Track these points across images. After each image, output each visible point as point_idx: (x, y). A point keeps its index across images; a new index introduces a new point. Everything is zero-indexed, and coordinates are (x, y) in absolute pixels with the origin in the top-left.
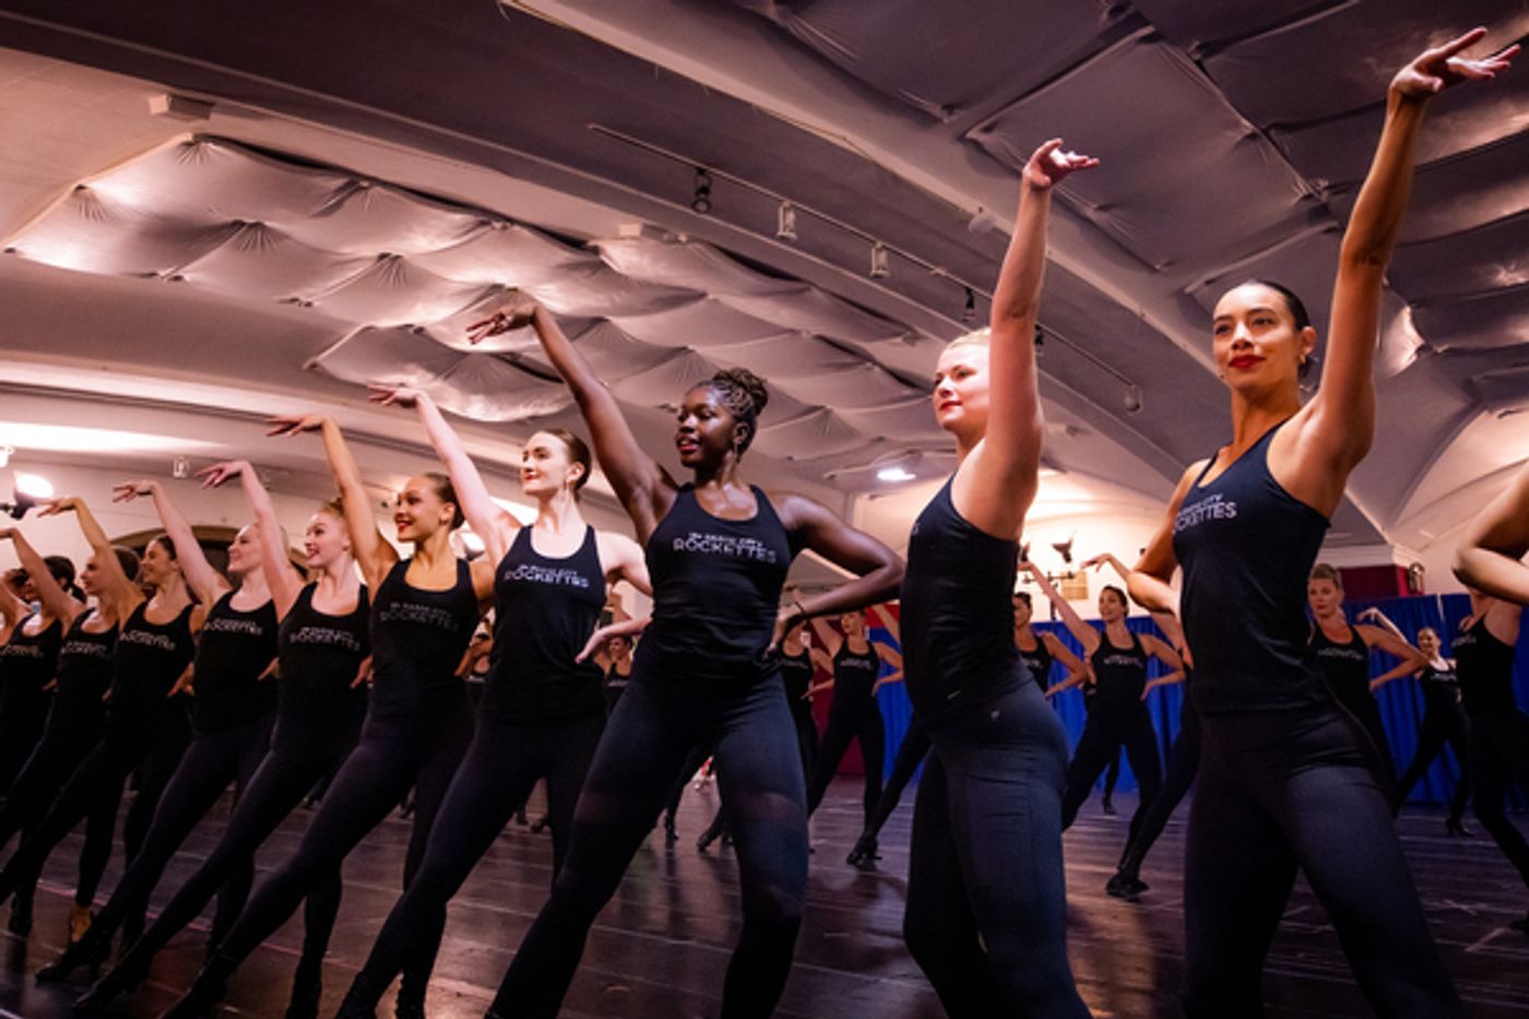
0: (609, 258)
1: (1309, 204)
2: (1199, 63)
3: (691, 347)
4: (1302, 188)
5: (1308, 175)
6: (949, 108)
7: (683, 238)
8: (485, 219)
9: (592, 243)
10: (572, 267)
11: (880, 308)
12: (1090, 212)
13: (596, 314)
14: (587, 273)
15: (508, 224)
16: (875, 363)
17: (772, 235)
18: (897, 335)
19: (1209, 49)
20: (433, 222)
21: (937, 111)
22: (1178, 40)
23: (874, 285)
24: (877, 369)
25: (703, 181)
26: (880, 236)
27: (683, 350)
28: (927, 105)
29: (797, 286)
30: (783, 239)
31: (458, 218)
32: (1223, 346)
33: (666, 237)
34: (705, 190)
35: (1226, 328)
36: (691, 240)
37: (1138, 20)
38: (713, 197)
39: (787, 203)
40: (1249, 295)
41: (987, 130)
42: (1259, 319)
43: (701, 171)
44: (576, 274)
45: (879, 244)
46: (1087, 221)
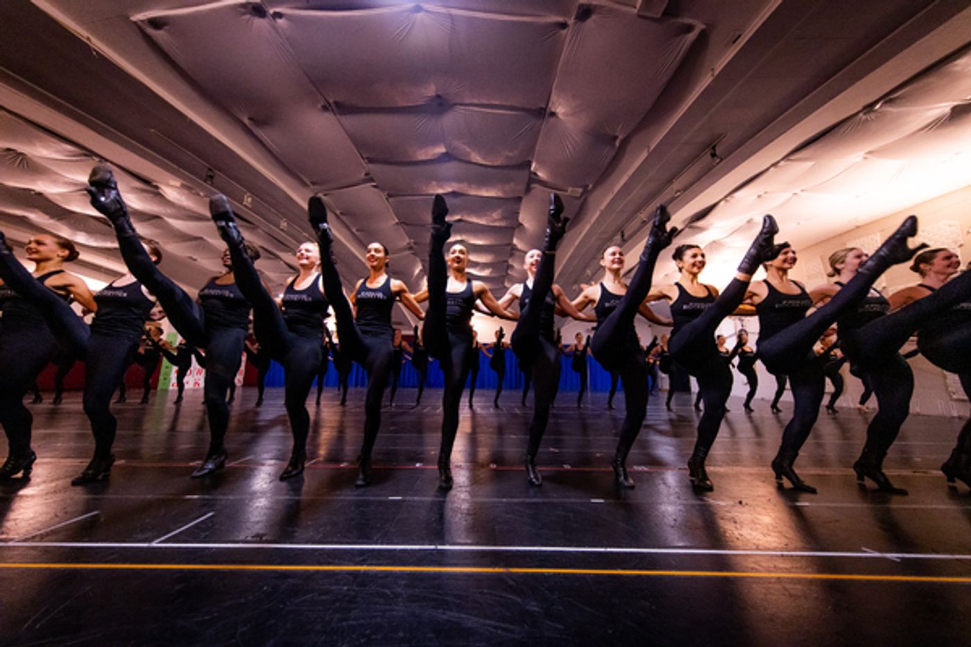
0: (164, 192)
1: (408, 246)
2: (387, 199)
3: (205, 237)
4: (407, 240)
5: (410, 238)
6: (314, 183)
7: (202, 194)
8: (87, 153)
9: (155, 184)
10: (143, 191)
11: (282, 240)
12: (354, 230)
13: (158, 214)
14: (152, 195)
15: (103, 160)
16: (281, 260)
17: (241, 203)
18: (290, 252)
19: (390, 196)
20: (53, 145)
21: (308, 183)
22: (383, 190)
23: (281, 233)
24: (282, 262)
25: (210, 173)
26: (285, 217)
27: (201, 238)
28: (306, 180)
29: (252, 226)
30: (245, 206)
31: (69, 147)
32: (368, 255)
33: (194, 192)
34: (211, 177)
35: (369, 251)
36: (205, 196)
37: (372, 180)
38: (214, 180)
39: (249, 194)
40: (375, 245)
41: (325, 195)
42: (377, 250)
43: (210, 170)
44: (145, 195)
45: (285, 219)
46: (352, 233)
